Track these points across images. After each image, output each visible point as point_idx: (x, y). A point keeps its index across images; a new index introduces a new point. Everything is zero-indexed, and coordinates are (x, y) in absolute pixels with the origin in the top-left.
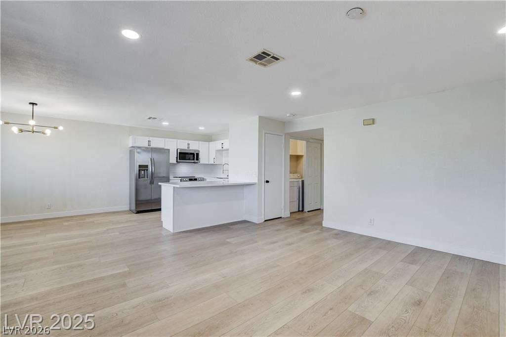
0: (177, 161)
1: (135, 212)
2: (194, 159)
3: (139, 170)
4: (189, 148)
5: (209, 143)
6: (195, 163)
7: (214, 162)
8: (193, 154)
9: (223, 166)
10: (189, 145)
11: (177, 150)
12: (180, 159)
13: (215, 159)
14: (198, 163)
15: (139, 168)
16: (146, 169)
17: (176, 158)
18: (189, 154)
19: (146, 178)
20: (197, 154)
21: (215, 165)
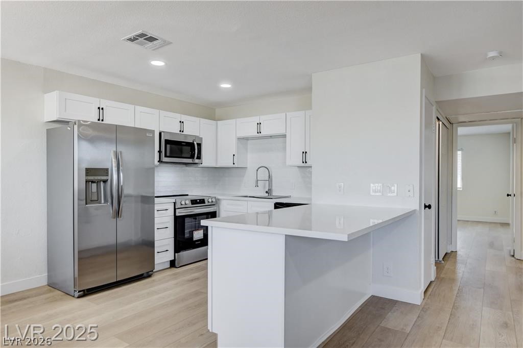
0: (160, 161)
1: (77, 294)
2: (192, 157)
3: (87, 181)
4: (183, 132)
5: (217, 123)
6: (195, 165)
7: (234, 164)
8: (191, 145)
9: (257, 171)
10: (182, 124)
11: (160, 134)
12: (166, 156)
13: (235, 157)
14: (201, 165)
15: (86, 175)
16: (104, 178)
17: (158, 152)
18: (184, 145)
19: (103, 202)
20: (199, 145)
21: (235, 169)
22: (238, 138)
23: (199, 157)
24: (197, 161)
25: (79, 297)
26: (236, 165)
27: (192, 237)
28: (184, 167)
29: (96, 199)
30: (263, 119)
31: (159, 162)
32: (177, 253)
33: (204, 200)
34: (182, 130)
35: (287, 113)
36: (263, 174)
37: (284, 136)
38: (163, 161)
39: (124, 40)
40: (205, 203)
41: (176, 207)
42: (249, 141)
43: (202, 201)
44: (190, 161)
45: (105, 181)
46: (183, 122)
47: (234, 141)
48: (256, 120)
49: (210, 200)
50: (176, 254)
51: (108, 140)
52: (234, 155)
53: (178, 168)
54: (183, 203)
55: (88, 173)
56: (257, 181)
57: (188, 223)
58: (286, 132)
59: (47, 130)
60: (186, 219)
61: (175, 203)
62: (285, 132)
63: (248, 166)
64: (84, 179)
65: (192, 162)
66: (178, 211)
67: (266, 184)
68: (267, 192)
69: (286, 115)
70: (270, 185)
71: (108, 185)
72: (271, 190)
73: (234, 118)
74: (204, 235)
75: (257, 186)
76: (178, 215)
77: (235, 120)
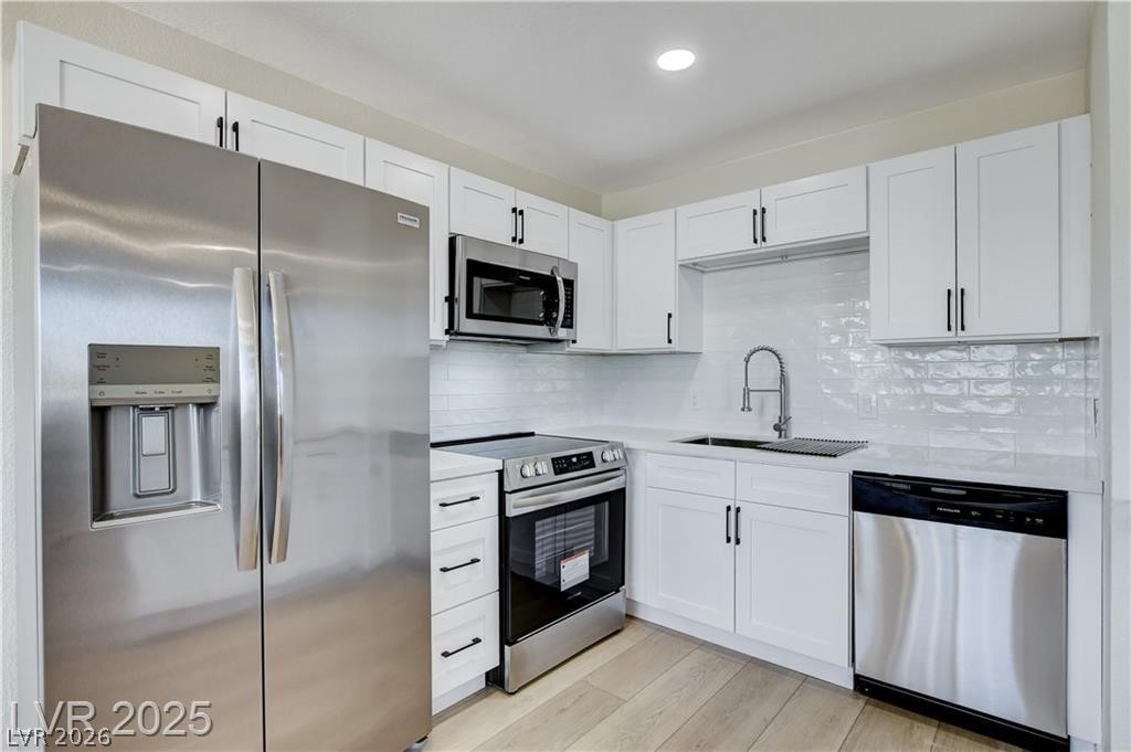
0: (451, 330)
2: (549, 321)
4: (521, 241)
5: (613, 226)
6: (555, 345)
7: (670, 341)
8: (546, 283)
9: (747, 361)
10: (519, 218)
11: (452, 241)
12: (470, 315)
13: (672, 319)
14: (572, 348)
15: (94, 380)
16: (201, 391)
17: (447, 299)
18: (524, 283)
19: (197, 497)
20: (569, 284)
21: (672, 358)
22: (681, 266)
23: (569, 323)
24: (562, 333)
26: (675, 346)
28: (522, 354)
29: (164, 485)
30: (771, 196)
31: (447, 332)
32: (510, 643)
33: (590, 456)
34: (519, 237)
35: (871, 166)
36: (764, 372)
37: (863, 243)
38: (462, 330)
40: (594, 466)
41: (507, 488)
42: (705, 276)
43: (586, 460)
44: (541, 331)
45: (206, 407)
46: (521, 212)
47: (670, 274)
48: (749, 200)
49: (608, 456)
50: (506, 648)
52: (670, 316)
53: (504, 356)
54: (529, 471)
55: (101, 368)
56: (747, 392)
57: (544, 533)
58: (868, 230)
60: (538, 523)
61: (501, 471)
62: (863, 227)
63: (704, 350)
64: (83, 394)
65: (549, 336)
66: (511, 500)
67: (773, 401)
68: (777, 428)
69: (867, 168)
70: (784, 405)
71: (218, 417)
72: (788, 419)
73: (670, 207)
74: (591, 569)
75: (746, 408)
76: (511, 512)
77: (673, 210)
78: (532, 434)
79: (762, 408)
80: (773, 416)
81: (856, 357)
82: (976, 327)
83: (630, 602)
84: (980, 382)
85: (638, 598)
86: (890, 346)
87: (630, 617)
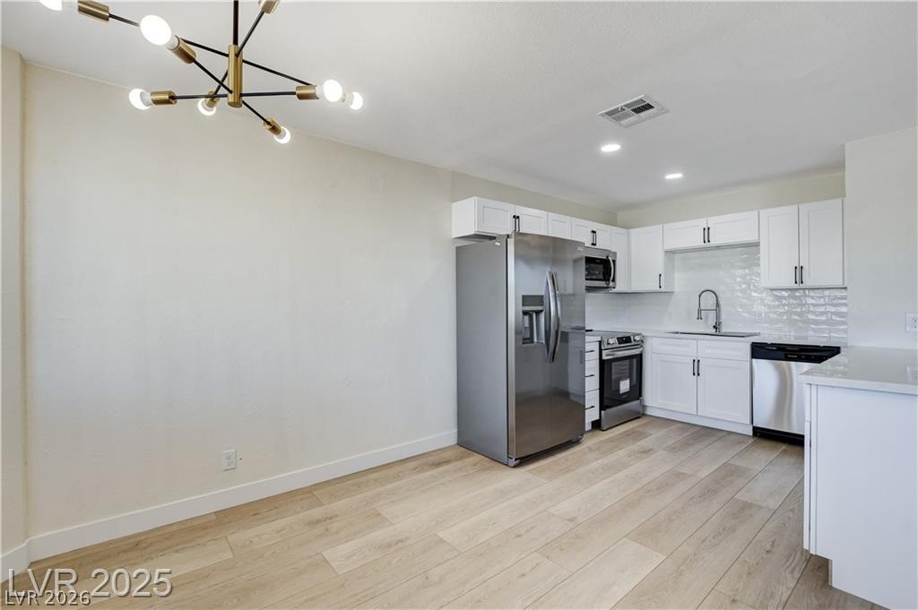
1: (513, 462)
2: (607, 279)
3: (522, 313)
4: (595, 245)
5: (628, 232)
7: (660, 287)
8: (606, 263)
9: (700, 296)
10: (595, 234)
13: (661, 277)
14: (614, 290)
15: (523, 305)
16: (540, 308)
18: (597, 262)
20: (614, 262)
21: (662, 295)
22: (666, 252)
23: (614, 279)
24: (611, 284)
25: (515, 467)
26: (663, 289)
27: (619, 390)
30: (712, 222)
32: (604, 410)
33: (629, 337)
34: (594, 243)
35: (761, 211)
36: (708, 301)
37: (757, 245)
39: (602, 115)
40: (631, 342)
41: (603, 348)
42: (676, 255)
43: (628, 340)
44: (603, 284)
45: (538, 313)
46: (595, 232)
47: (661, 257)
48: (702, 223)
49: (636, 338)
50: (603, 412)
51: (544, 260)
52: (660, 275)
54: (610, 342)
55: (524, 301)
56: (700, 311)
57: (615, 367)
58: (759, 239)
59: (457, 248)
60: (613, 364)
61: (600, 342)
62: (756, 238)
63: (676, 290)
64: (521, 308)
65: (605, 286)
66: (604, 353)
67: (712, 315)
68: (715, 327)
69: (759, 213)
70: (718, 316)
71: (542, 317)
72: (720, 323)
73: (659, 224)
74: (631, 387)
75: (699, 318)
76: (604, 357)
77: (661, 226)
78: (591, 331)
79: (707, 317)
80: (712, 322)
81: (754, 294)
82: (808, 282)
83: (644, 407)
84: (814, 305)
85: (647, 403)
86: (771, 290)
87: (644, 414)
